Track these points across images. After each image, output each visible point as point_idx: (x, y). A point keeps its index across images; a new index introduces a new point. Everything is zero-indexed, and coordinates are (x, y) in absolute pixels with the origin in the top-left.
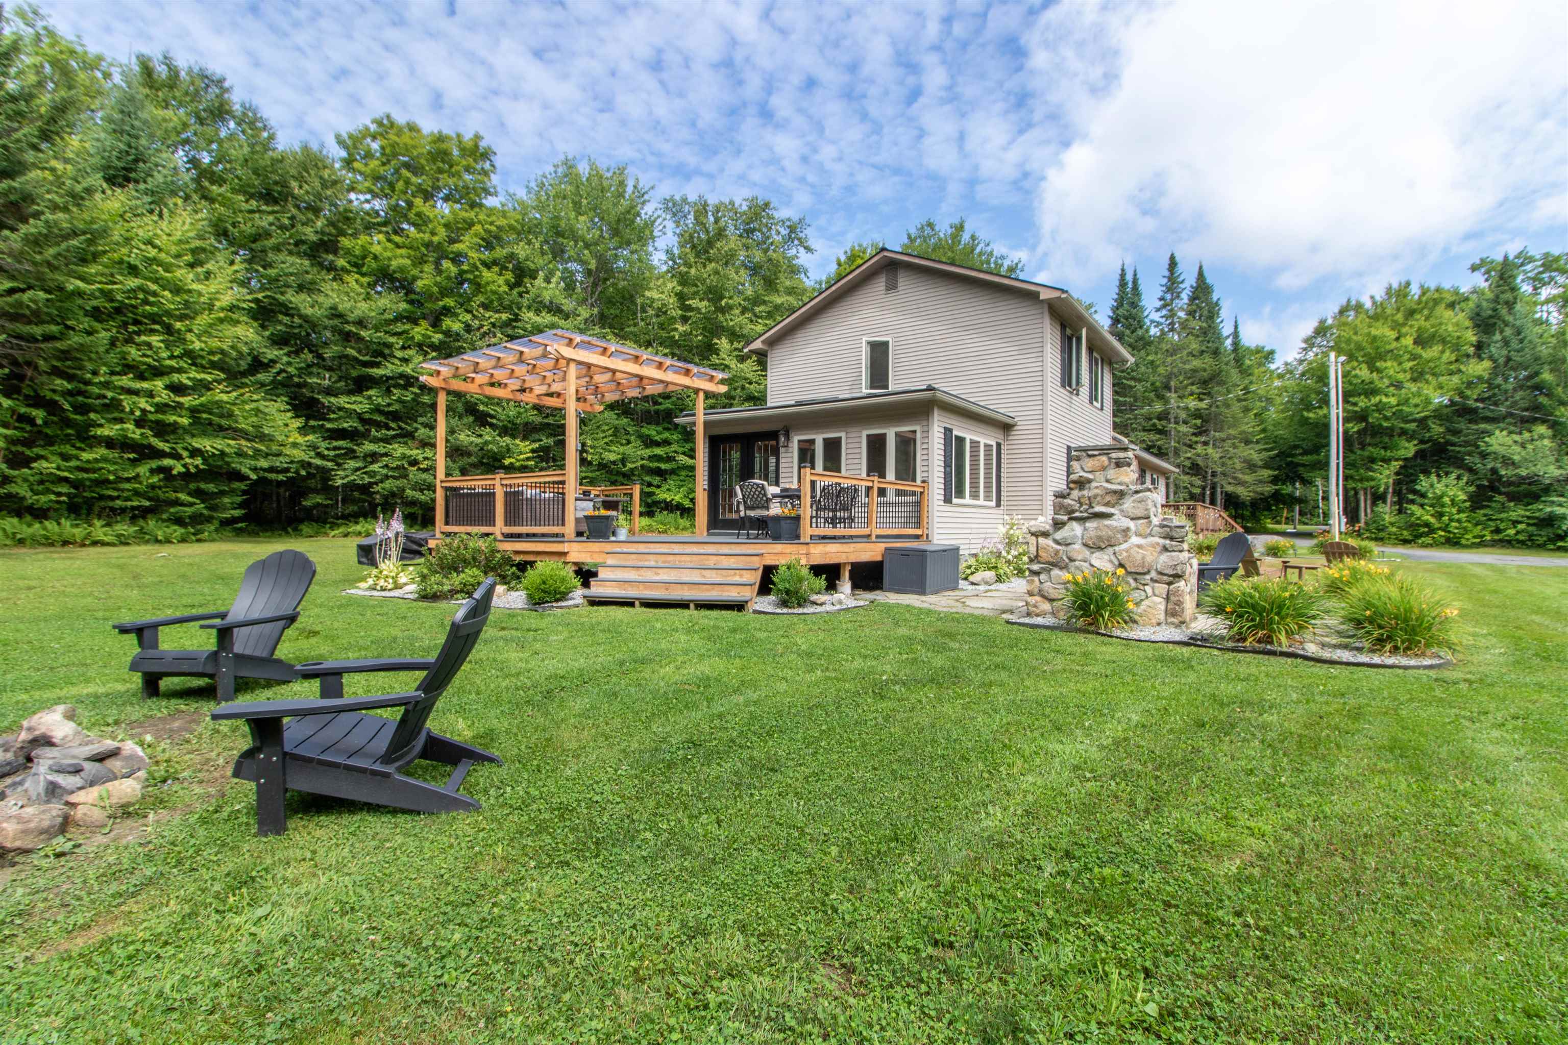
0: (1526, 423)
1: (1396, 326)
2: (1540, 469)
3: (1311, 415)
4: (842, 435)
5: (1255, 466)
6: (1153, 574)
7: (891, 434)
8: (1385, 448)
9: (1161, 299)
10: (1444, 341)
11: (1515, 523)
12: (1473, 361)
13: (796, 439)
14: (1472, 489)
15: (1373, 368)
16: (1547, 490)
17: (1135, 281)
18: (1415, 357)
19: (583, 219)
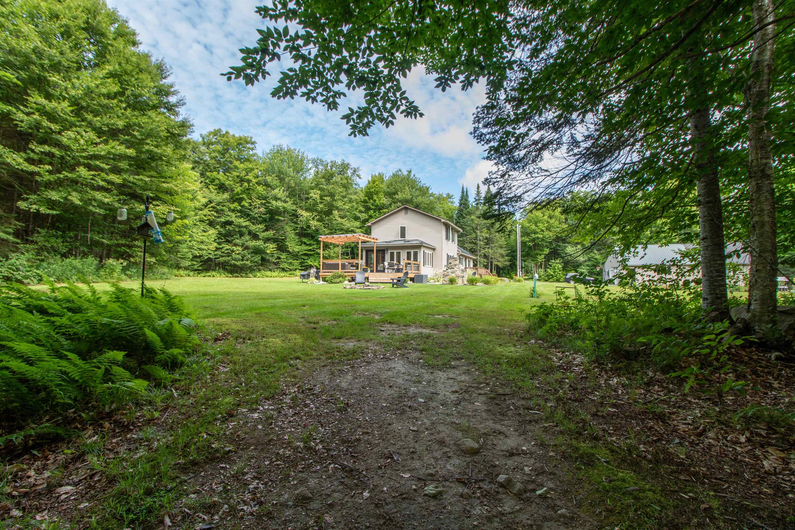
0: (575, 244)
2: (579, 258)
4: (401, 251)
5: (503, 256)
6: (460, 277)
7: (412, 252)
8: (540, 251)
9: (475, 198)
13: (389, 252)
14: (563, 264)
15: (536, 226)
16: (581, 264)
17: (467, 191)
18: (548, 222)
19: (291, 169)
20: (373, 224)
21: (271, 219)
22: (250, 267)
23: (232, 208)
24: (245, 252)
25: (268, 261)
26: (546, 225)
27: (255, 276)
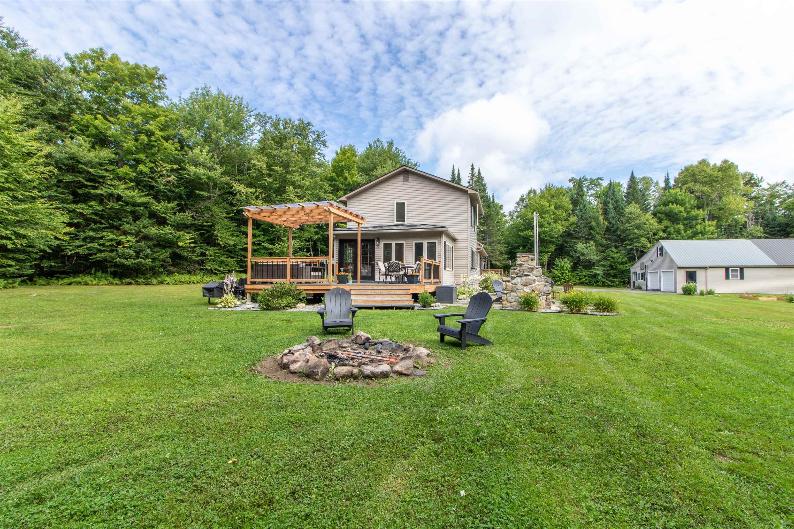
0: (587, 240)
1: (549, 201)
2: (592, 257)
3: (522, 234)
4: (404, 242)
5: (502, 253)
6: (542, 293)
7: (425, 243)
8: (545, 248)
9: (469, 182)
10: (563, 208)
11: (585, 276)
12: (572, 216)
13: (382, 243)
14: (572, 264)
16: (594, 264)
17: (459, 174)
18: (554, 214)
19: (221, 121)
20: (349, 198)
21: (190, 195)
22: (152, 269)
23: (121, 174)
24: (142, 244)
25: (185, 259)
26: (553, 216)
27: (162, 283)
